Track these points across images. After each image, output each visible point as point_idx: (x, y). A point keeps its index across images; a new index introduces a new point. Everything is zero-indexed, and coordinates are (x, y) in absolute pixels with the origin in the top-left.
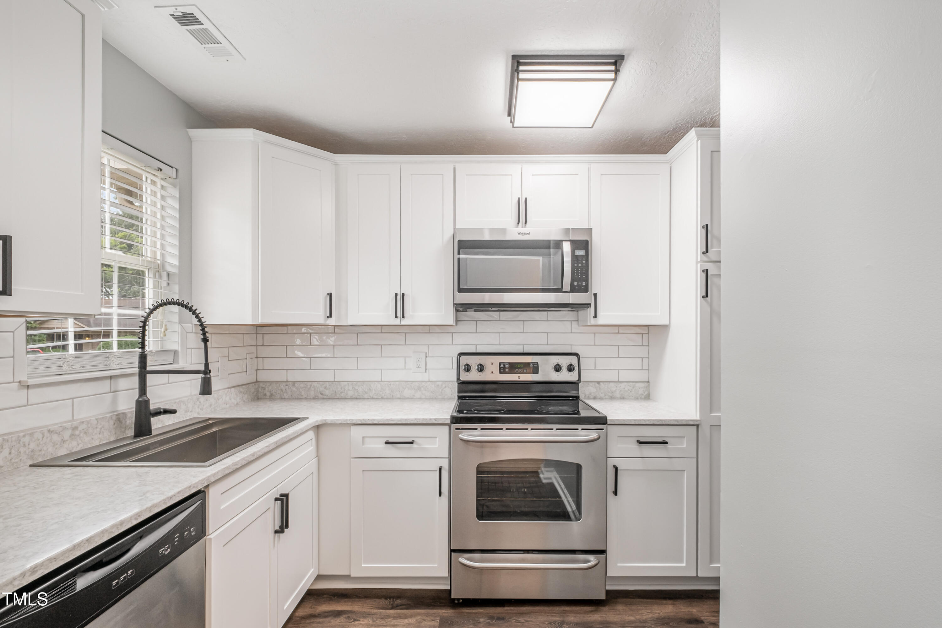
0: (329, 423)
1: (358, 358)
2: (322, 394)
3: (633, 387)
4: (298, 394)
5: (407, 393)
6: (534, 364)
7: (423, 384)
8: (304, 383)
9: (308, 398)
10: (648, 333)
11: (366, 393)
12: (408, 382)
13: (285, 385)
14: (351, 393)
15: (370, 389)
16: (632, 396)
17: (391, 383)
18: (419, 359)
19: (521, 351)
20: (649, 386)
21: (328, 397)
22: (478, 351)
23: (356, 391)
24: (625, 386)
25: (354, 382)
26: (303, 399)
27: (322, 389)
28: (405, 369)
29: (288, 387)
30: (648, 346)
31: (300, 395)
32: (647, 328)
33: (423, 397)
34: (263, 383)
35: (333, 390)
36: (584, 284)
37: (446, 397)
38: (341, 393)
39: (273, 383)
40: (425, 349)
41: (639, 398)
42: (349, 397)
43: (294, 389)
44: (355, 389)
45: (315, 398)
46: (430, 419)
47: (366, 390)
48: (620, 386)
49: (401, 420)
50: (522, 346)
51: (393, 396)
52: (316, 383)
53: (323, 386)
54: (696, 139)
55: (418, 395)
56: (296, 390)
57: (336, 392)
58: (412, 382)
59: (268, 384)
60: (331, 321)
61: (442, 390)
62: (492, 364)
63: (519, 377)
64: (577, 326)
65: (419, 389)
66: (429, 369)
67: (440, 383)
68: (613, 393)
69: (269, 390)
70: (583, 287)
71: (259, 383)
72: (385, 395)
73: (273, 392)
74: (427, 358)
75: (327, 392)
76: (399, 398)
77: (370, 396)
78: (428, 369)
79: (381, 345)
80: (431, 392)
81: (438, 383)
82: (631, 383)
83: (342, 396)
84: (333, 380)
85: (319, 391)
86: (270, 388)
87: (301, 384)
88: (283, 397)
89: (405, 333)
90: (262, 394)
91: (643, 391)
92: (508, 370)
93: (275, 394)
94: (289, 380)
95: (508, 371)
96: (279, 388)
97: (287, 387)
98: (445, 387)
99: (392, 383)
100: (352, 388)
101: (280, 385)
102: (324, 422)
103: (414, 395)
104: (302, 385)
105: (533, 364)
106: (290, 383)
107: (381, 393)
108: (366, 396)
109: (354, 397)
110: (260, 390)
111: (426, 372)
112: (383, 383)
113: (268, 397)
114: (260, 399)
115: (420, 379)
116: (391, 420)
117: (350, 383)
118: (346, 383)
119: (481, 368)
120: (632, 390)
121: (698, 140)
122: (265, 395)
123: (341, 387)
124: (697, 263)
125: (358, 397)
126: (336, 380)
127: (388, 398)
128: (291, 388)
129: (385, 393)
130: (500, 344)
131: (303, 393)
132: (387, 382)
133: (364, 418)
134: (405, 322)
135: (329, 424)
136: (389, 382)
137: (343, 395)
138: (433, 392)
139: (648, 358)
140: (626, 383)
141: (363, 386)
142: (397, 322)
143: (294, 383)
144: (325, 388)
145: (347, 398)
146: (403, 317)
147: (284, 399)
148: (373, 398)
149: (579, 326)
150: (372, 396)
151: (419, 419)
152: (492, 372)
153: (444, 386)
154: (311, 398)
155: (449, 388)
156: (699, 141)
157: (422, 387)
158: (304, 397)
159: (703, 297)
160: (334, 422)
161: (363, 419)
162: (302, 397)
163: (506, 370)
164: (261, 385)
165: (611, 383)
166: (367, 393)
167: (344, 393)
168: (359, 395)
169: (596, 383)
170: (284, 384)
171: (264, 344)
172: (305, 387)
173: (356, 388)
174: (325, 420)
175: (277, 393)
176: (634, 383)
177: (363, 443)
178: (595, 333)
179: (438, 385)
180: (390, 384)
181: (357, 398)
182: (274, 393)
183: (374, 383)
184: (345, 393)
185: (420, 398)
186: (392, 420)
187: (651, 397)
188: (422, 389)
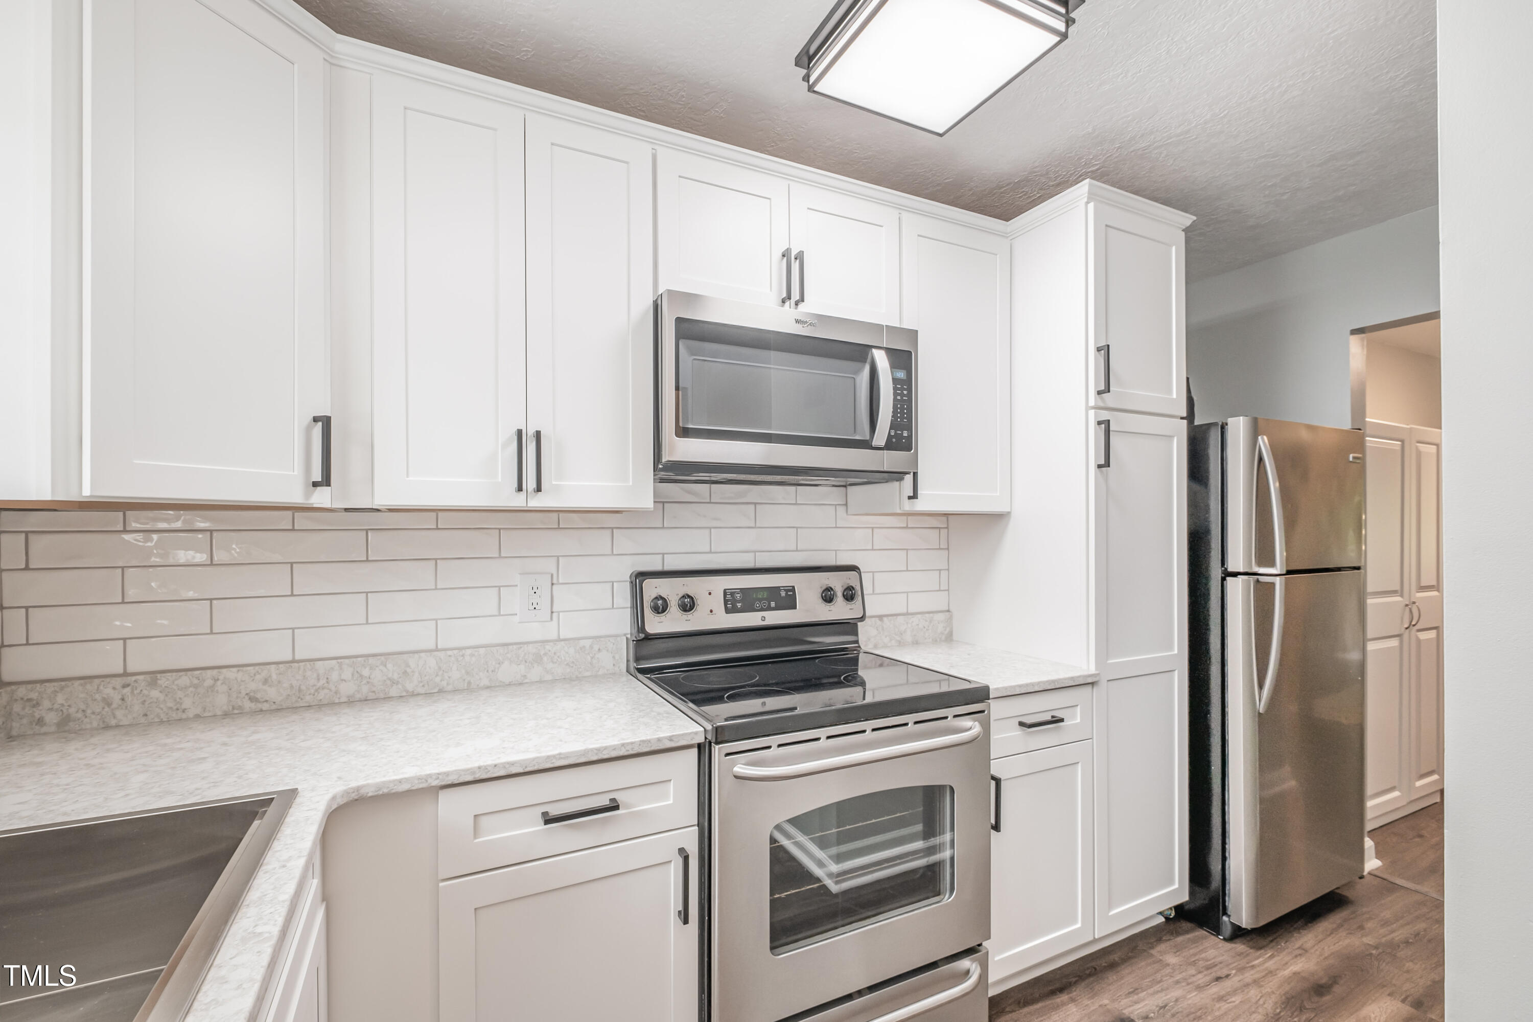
0: (370, 794)
1: (369, 594)
2: (252, 699)
3: (931, 622)
4: (171, 708)
5: (508, 672)
6: (787, 591)
7: (548, 647)
8: (189, 673)
9: (206, 714)
10: (947, 528)
11: (394, 682)
12: (511, 647)
13: (118, 687)
14: (347, 689)
15: (405, 673)
16: (929, 638)
17: (463, 651)
18: (535, 590)
19: (750, 565)
20: (951, 618)
21: (274, 707)
22: (668, 568)
23: (364, 682)
24: (919, 620)
25: (359, 659)
26: (187, 719)
27: (253, 686)
28: (500, 615)
29: (132, 692)
30: (948, 549)
31: (178, 709)
32: (944, 519)
33: (549, 677)
34: (29, 686)
35: (292, 687)
36: (905, 434)
37: (600, 673)
38: (317, 690)
39: (69, 683)
40: (550, 565)
41: (938, 640)
42: (344, 699)
43: (155, 693)
44: (361, 676)
45: (231, 714)
46: (659, 740)
47: (396, 676)
48: (912, 622)
49: (586, 752)
50: (752, 555)
51: (469, 683)
52: (235, 670)
53: (258, 677)
54: (1086, 200)
55: (536, 673)
56: (162, 697)
57: (300, 690)
58: (518, 646)
59: (50, 687)
60: (322, 498)
61: (592, 658)
62: (710, 594)
63: (763, 619)
64: (845, 514)
65: (538, 659)
66: (559, 612)
67: (587, 643)
68: (902, 634)
69: (56, 706)
70: (904, 441)
71: (13, 687)
72: (448, 684)
73: (72, 710)
74: (554, 587)
75: (272, 693)
76: (488, 687)
77: (407, 691)
78: (556, 612)
79: (436, 560)
80: (567, 664)
81: (582, 643)
82: (927, 615)
83: (321, 698)
84: (290, 658)
85: (244, 692)
86: (60, 699)
87: (180, 676)
88: (113, 722)
89: (500, 529)
90: (25, 721)
91: (944, 627)
92: (740, 604)
93: (80, 715)
94: (130, 669)
95: (741, 606)
96: (97, 696)
97: (127, 690)
98: (599, 649)
99: (469, 652)
100: (353, 675)
101: (101, 687)
102: (354, 796)
103: (525, 676)
104: (184, 680)
105: (785, 590)
106: (141, 677)
107: (438, 679)
108: (394, 692)
109: (358, 696)
110: (17, 708)
111: (552, 619)
112: (441, 655)
113: (53, 729)
114: (18, 736)
115: (539, 637)
116: (560, 756)
117: (347, 661)
118: (334, 662)
119: (688, 605)
120: (928, 627)
121: (1087, 203)
122: (40, 722)
123: (318, 676)
124: (1088, 408)
125: (372, 696)
126: (297, 657)
127: (456, 691)
128: (145, 692)
129: (449, 677)
130: (710, 552)
131: (187, 703)
132: (455, 652)
133: (482, 764)
134: (537, 502)
135: (372, 798)
136: (460, 649)
137: (322, 695)
138: (571, 665)
139: (948, 570)
140: (919, 616)
141: (385, 666)
142: (519, 501)
143: (153, 676)
144: (266, 681)
145: (337, 701)
146: (539, 489)
147: (117, 726)
148: (414, 695)
149: (849, 515)
150: (411, 690)
151: (632, 743)
152: (711, 611)
153: (596, 647)
154: (219, 713)
155: (608, 651)
156: (1091, 206)
157: (545, 654)
158: (191, 714)
159: (1100, 466)
160: (386, 791)
161: (479, 768)
162: (184, 716)
163: (738, 604)
164: (21, 691)
165: (899, 617)
166: (398, 683)
167: (326, 691)
168: (374, 692)
169: (877, 618)
170: (118, 682)
171: (31, 566)
172: (196, 686)
173: (366, 672)
174: (358, 789)
175: (89, 711)
176: (931, 615)
177: (476, 832)
178: (873, 528)
179: (584, 647)
180: (463, 656)
181: (366, 700)
182: (77, 712)
183: (416, 656)
184: (330, 690)
185: (541, 682)
186: (562, 756)
187: (955, 637)
188: (545, 659)
